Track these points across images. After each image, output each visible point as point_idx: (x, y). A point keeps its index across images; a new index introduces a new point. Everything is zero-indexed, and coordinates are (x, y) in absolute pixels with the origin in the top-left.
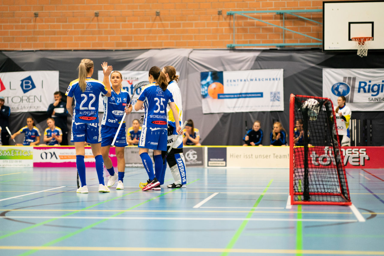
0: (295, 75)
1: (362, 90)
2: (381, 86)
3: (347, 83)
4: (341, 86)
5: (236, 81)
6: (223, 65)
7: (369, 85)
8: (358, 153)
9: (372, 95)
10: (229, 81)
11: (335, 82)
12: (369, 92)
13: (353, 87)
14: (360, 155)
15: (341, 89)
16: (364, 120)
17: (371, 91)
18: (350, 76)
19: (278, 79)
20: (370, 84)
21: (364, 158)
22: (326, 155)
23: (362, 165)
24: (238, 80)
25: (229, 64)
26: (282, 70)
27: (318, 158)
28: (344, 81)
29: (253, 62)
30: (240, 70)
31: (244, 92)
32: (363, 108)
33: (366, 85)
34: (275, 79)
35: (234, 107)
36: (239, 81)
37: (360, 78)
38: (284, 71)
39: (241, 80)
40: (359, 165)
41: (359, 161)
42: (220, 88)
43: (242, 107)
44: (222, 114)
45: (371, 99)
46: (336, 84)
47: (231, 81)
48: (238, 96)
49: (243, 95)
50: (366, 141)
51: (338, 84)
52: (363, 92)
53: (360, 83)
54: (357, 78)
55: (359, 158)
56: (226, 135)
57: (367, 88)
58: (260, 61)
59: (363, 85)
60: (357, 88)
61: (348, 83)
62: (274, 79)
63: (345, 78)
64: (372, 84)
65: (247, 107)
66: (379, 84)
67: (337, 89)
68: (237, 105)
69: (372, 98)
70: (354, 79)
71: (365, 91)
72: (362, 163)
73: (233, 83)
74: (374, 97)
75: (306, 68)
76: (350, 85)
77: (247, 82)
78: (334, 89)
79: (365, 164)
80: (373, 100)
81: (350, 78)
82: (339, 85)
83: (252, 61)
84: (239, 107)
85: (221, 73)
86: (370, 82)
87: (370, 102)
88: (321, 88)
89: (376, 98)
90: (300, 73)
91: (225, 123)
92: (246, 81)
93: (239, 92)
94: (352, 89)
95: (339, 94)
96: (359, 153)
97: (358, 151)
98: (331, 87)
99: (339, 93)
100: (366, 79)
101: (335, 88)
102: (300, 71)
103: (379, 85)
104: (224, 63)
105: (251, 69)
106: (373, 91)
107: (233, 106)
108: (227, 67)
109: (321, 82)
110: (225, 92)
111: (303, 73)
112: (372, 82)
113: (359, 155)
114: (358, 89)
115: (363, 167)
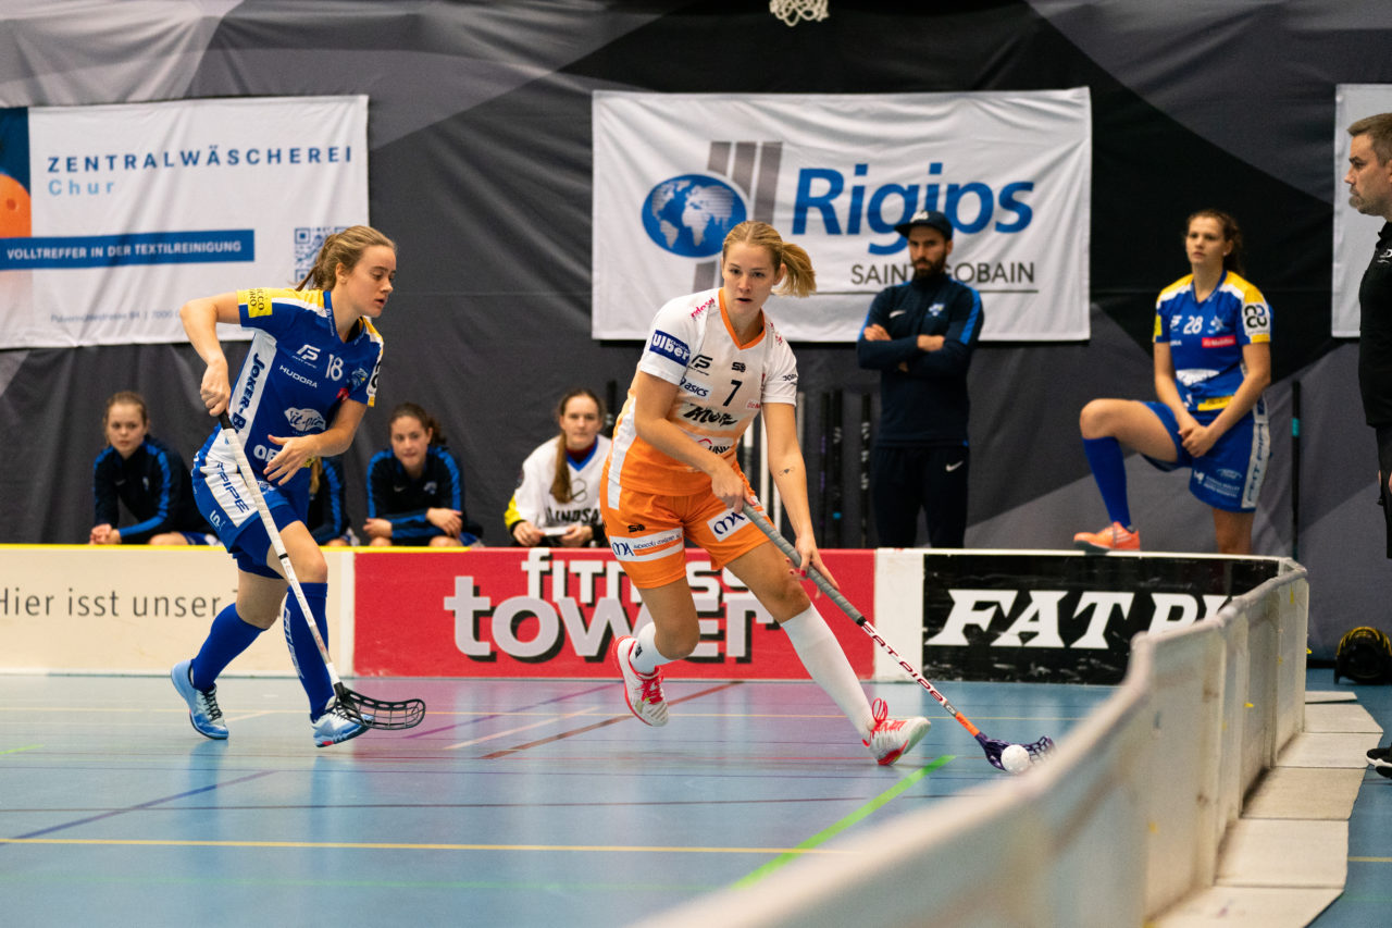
0: (437, 130)
1: (814, 216)
2: (922, 194)
3: (728, 180)
4: (698, 196)
5: (104, 164)
6: (26, 72)
7: (858, 192)
8: (712, 584)
9: (876, 250)
10: (62, 165)
11: (660, 172)
12: (854, 229)
13: (766, 203)
14: (727, 597)
15: (699, 211)
16: (826, 396)
17: (864, 222)
18: (746, 137)
19: (341, 154)
20: (859, 181)
21: (750, 615)
22: (531, 600)
23: (739, 660)
24: (111, 158)
25: (59, 68)
26: (363, 100)
27: (489, 614)
28: (711, 167)
29: (199, 55)
30: (122, 100)
31: (145, 226)
32: (823, 324)
33: (836, 190)
34: (324, 156)
35: (90, 318)
36: (119, 163)
37: (803, 150)
38: (371, 105)
39: (130, 161)
40: (721, 658)
41: (720, 637)
42: (11, 204)
43: (133, 315)
44: (22, 357)
45: (865, 273)
46: (667, 182)
47: (70, 163)
48: (112, 251)
49: (141, 249)
50: (837, 515)
51: (683, 185)
52: (822, 227)
53: (806, 176)
54: (785, 147)
55: (720, 614)
56: (40, 482)
57: (842, 204)
58: (237, 46)
59: (820, 187)
60: (785, 207)
61: (735, 179)
62: (314, 155)
63: (720, 147)
64: (872, 181)
65: (163, 314)
66: (914, 182)
67: (673, 212)
68: (108, 307)
69: (873, 268)
70: (773, 154)
71: (832, 227)
72: (736, 647)
73: (83, 176)
74: (881, 262)
75: (495, 90)
76: (747, 189)
77: (163, 173)
78: (655, 212)
79: (754, 650)
80: (877, 277)
81: (746, 149)
82: (687, 190)
83: (191, 48)
84: (116, 317)
85: (20, 114)
86: (861, 170)
87: (862, 287)
88: (585, 203)
89: (894, 268)
90: (463, 118)
91: (39, 408)
92: (160, 162)
93: (116, 229)
94: (757, 212)
95: (686, 244)
96: (724, 589)
97: (717, 574)
98: (640, 199)
99: (686, 233)
100: (838, 155)
101: (661, 206)
102: (463, 107)
103: (914, 189)
104: (35, 59)
105: (188, 97)
106: (879, 226)
107: (83, 311)
108: (50, 82)
109: (585, 170)
110: (40, 228)
111: (485, 118)
112: (870, 171)
113: (720, 598)
114: (791, 215)
115: (745, 667)
